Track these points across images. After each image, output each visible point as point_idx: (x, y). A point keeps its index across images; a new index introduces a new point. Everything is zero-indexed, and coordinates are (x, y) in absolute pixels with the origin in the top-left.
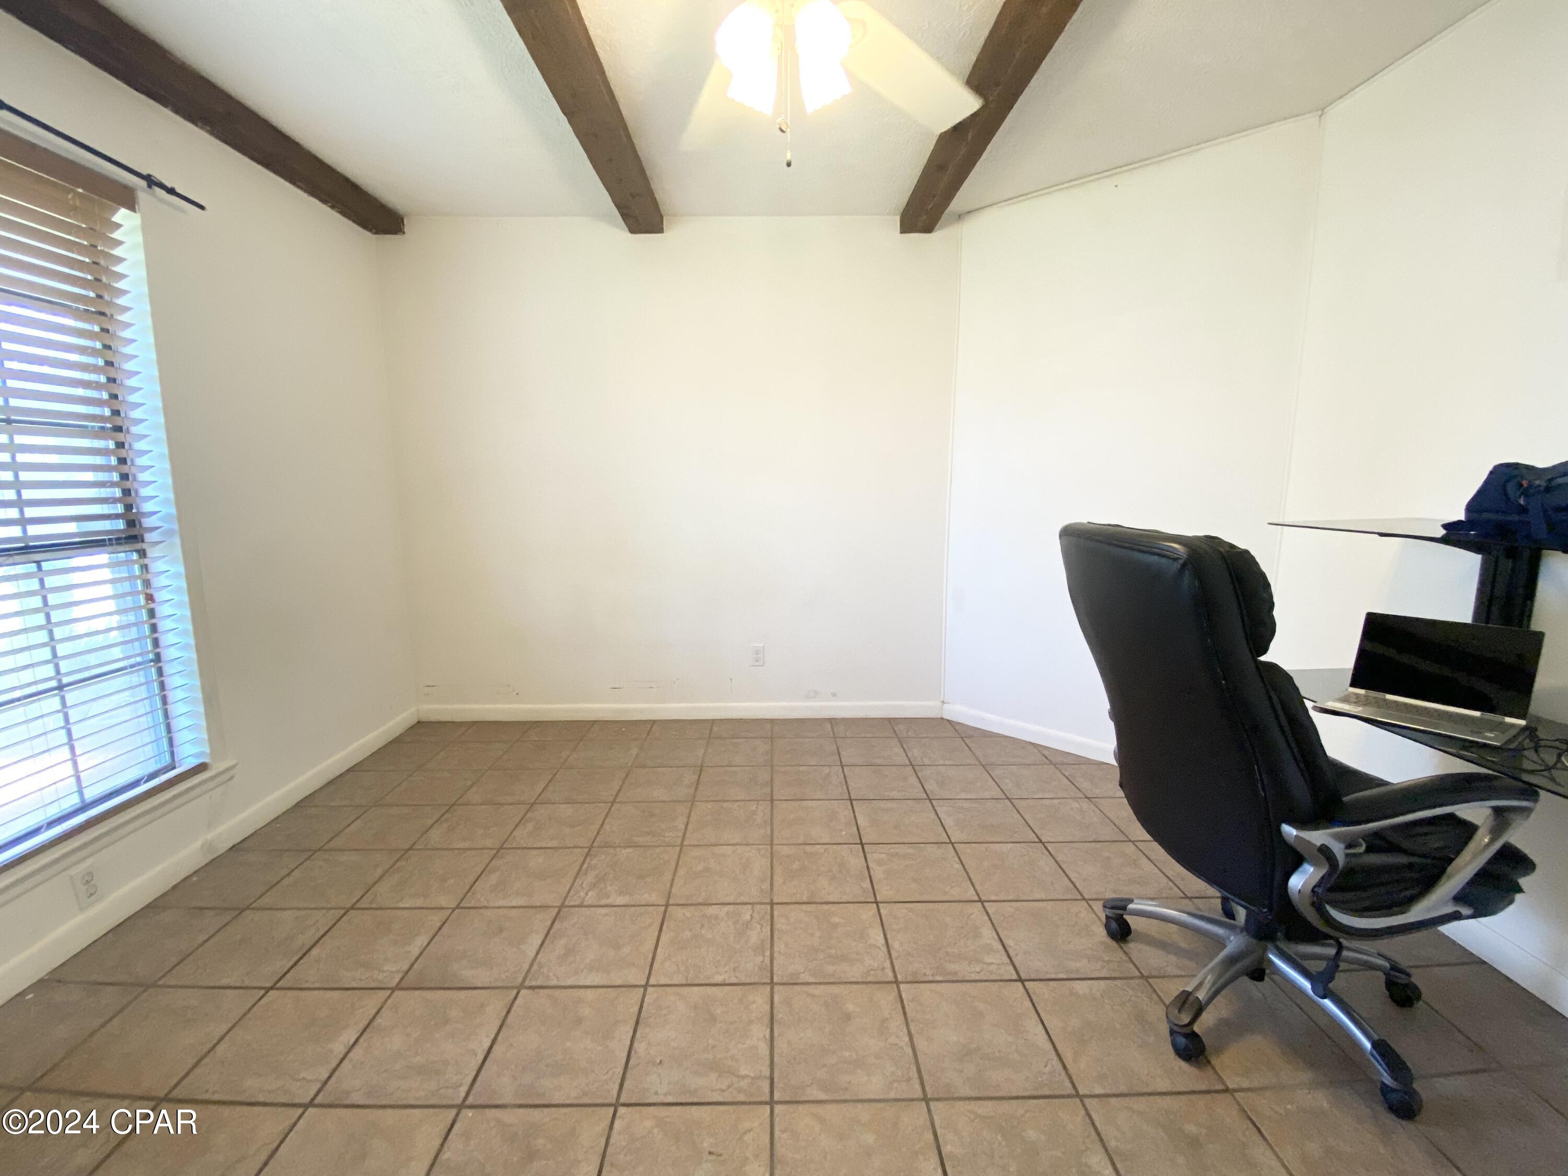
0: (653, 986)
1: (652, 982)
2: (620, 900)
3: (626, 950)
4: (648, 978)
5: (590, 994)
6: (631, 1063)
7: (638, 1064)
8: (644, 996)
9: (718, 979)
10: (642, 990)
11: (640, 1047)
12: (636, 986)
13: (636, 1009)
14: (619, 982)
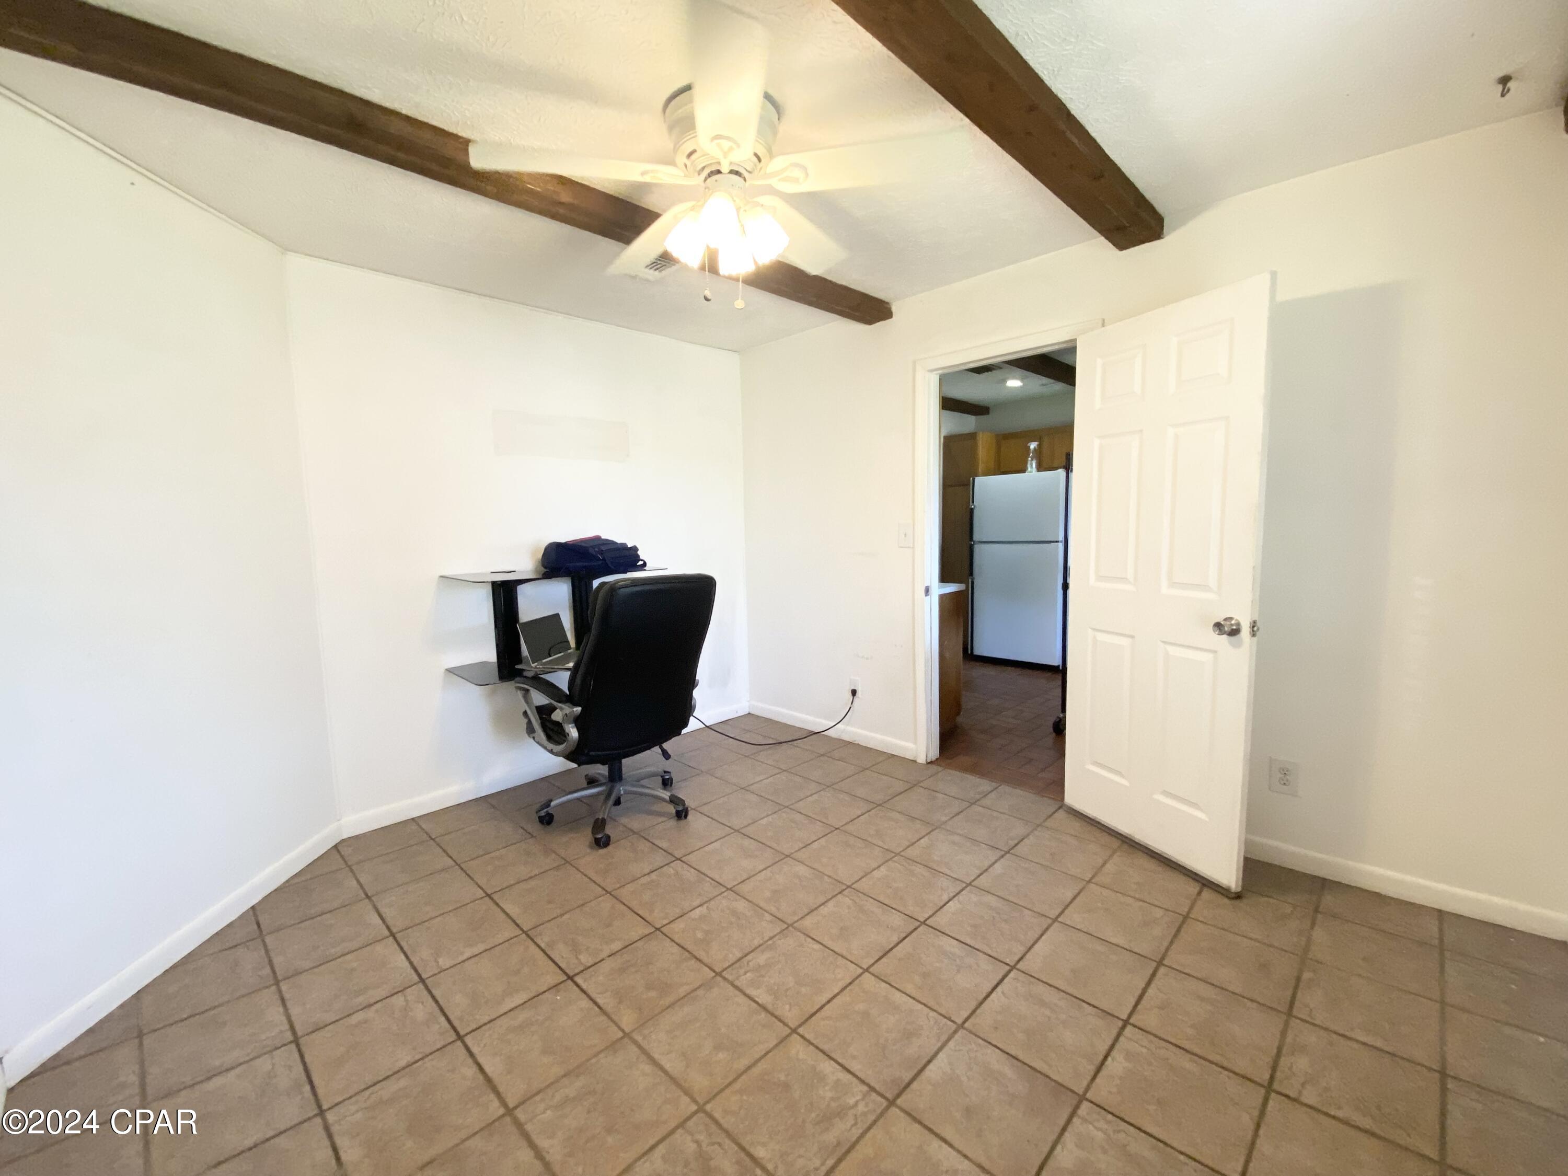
0: (861, 968)
1: (860, 971)
2: (827, 1067)
3: (861, 1007)
4: (860, 975)
5: (910, 989)
6: (904, 935)
7: (901, 932)
8: (873, 964)
9: (817, 946)
10: (871, 970)
11: (895, 939)
12: (873, 975)
13: (884, 960)
14: (884, 985)
